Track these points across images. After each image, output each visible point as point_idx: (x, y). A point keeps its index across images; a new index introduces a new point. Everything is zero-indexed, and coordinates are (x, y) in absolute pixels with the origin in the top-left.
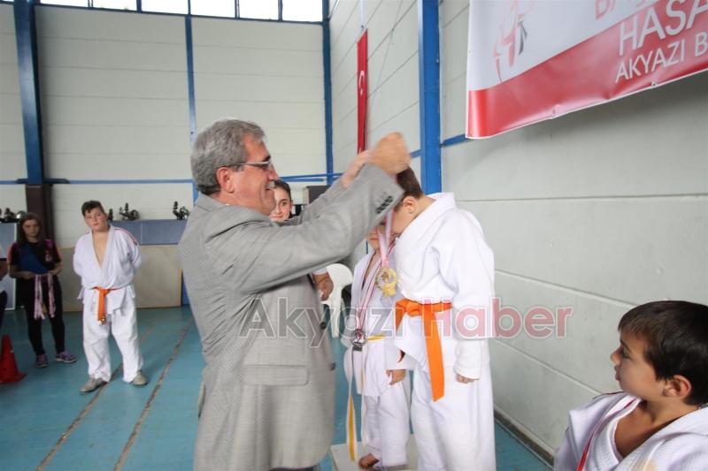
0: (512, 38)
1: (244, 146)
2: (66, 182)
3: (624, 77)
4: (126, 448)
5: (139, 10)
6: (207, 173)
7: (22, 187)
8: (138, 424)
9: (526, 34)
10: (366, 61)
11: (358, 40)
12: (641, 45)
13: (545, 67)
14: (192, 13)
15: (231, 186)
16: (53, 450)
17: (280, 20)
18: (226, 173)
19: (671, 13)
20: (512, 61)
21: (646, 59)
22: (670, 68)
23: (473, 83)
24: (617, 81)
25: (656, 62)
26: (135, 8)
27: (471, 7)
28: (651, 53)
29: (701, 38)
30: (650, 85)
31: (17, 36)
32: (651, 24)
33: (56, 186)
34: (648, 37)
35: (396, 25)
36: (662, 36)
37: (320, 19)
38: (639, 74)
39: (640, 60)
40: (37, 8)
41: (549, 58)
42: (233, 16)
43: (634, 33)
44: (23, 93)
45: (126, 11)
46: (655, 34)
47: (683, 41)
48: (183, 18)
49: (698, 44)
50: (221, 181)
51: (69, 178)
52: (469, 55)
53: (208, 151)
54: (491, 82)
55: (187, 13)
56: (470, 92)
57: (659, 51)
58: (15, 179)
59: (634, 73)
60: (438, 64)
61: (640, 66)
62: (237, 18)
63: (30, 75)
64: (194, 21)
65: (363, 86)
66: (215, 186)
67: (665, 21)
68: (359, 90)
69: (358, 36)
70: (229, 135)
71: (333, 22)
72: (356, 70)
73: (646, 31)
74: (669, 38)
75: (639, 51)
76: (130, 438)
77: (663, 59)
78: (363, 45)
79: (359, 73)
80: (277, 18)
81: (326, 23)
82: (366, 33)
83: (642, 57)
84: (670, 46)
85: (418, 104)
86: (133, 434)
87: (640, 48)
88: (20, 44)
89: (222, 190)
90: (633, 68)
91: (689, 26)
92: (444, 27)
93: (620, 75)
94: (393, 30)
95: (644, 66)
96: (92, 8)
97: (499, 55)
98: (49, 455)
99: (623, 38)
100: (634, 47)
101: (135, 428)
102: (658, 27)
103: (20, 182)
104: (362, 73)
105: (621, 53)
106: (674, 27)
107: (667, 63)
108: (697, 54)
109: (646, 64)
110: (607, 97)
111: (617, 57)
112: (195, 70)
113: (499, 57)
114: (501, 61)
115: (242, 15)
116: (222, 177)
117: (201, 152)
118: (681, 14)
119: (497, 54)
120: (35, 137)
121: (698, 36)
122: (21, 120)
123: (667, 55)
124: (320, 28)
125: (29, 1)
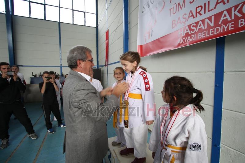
0: (149, 33)
1: (86, 54)
2: (22, 66)
3: (180, 43)
4: (43, 143)
5: (45, 19)
6: (74, 61)
8: (46, 135)
9: (153, 32)
10: (108, 37)
11: (106, 32)
12: (184, 35)
13: (158, 40)
14: (61, 22)
15: (81, 66)
16: (19, 145)
17: (85, 26)
18: (80, 62)
19: (192, 28)
20: (149, 38)
21: (186, 39)
22: (192, 41)
23: (139, 44)
24: (178, 44)
25: (188, 40)
26: (44, 19)
27: (138, 24)
28: (187, 37)
29: (200, 34)
30: (187, 45)
31: (6, 23)
32: (187, 30)
34: (186, 34)
35: (117, 28)
36: (190, 33)
37: (95, 26)
38: (184, 42)
39: (184, 39)
40: (13, 16)
41: (159, 37)
42: (72, 23)
43: (182, 32)
44: (8, 40)
45: (41, 19)
46: (188, 33)
47: (195, 35)
48: (58, 23)
49: (199, 36)
50: (78, 64)
52: (138, 36)
53: (75, 55)
54: (144, 43)
55: (59, 21)
56: (138, 46)
57: (189, 37)
59: (182, 42)
60: (128, 39)
61: (184, 40)
62: (73, 24)
63: (11, 35)
64: (61, 23)
65: (107, 44)
66: (75, 66)
67: (191, 30)
69: (106, 31)
70: (82, 50)
71: (99, 27)
72: (105, 40)
73: (186, 32)
74: (192, 34)
75: (184, 37)
76: (44, 140)
77: (190, 39)
78: (107, 33)
79: (106, 40)
81: (97, 27)
82: (108, 30)
83: (184, 38)
84: (192, 36)
85: (123, 49)
86: (45, 138)
87: (184, 36)
88: (7, 26)
89: (78, 67)
90: (182, 41)
91: (197, 31)
92: (130, 29)
93: (178, 42)
94: (116, 29)
95: (185, 40)
96: (31, 18)
98: (17, 147)
99: (180, 33)
100: (182, 36)
101: (45, 137)
102: (189, 31)
104: (107, 40)
105: (179, 37)
106: (193, 31)
107: (191, 40)
108: (199, 38)
109: (186, 40)
110: (175, 48)
111: (178, 38)
114: (146, 38)
115: (74, 24)
116: (79, 63)
117: (72, 54)
118: (195, 28)
119: (145, 36)
120: (12, 53)
121: (199, 34)
122: (7, 48)
123: (191, 38)
124: (95, 29)
125: (10, 13)
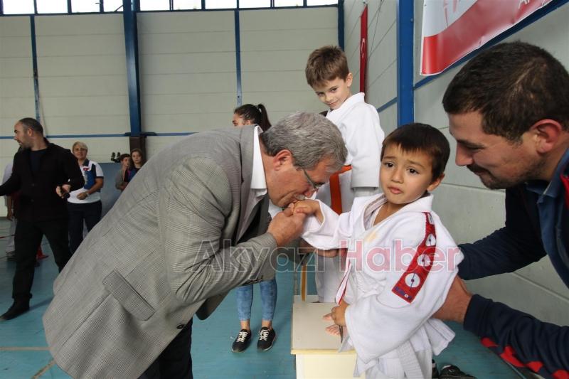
2: (155, 134)
3: (524, 2)
5: (203, 8)
7: (127, 138)
10: (367, 29)
11: (361, 13)
14: (240, 7)
17: (305, 6)
20: (455, 8)
23: (427, 31)
24: (519, 7)
26: (200, 8)
30: (540, 5)
31: (125, 35)
33: (148, 137)
37: (336, 2)
40: (138, 14)
42: (270, 6)
44: (128, 74)
45: (194, 10)
51: (157, 132)
55: (235, 7)
56: (425, 38)
58: (124, 133)
60: (413, 22)
62: (273, 7)
63: (133, 62)
64: (241, 13)
65: (364, 50)
68: (361, 54)
69: (361, 9)
72: (359, 39)
78: (364, 17)
79: (361, 41)
80: (302, 5)
81: (341, 5)
82: (367, 7)
85: (396, 62)
88: (127, 40)
93: (521, 1)
96: (173, 11)
97: (446, 4)
103: (126, 135)
104: (364, 41)
110: (513, 21)
112: (241, 49)
113: (446, 6)
114: (448, 10)
115: (276, 5)
119: (445, 4)
120: (136, 104)
122: (127, 93)
124: (336, 10)
125: (132, 9)
